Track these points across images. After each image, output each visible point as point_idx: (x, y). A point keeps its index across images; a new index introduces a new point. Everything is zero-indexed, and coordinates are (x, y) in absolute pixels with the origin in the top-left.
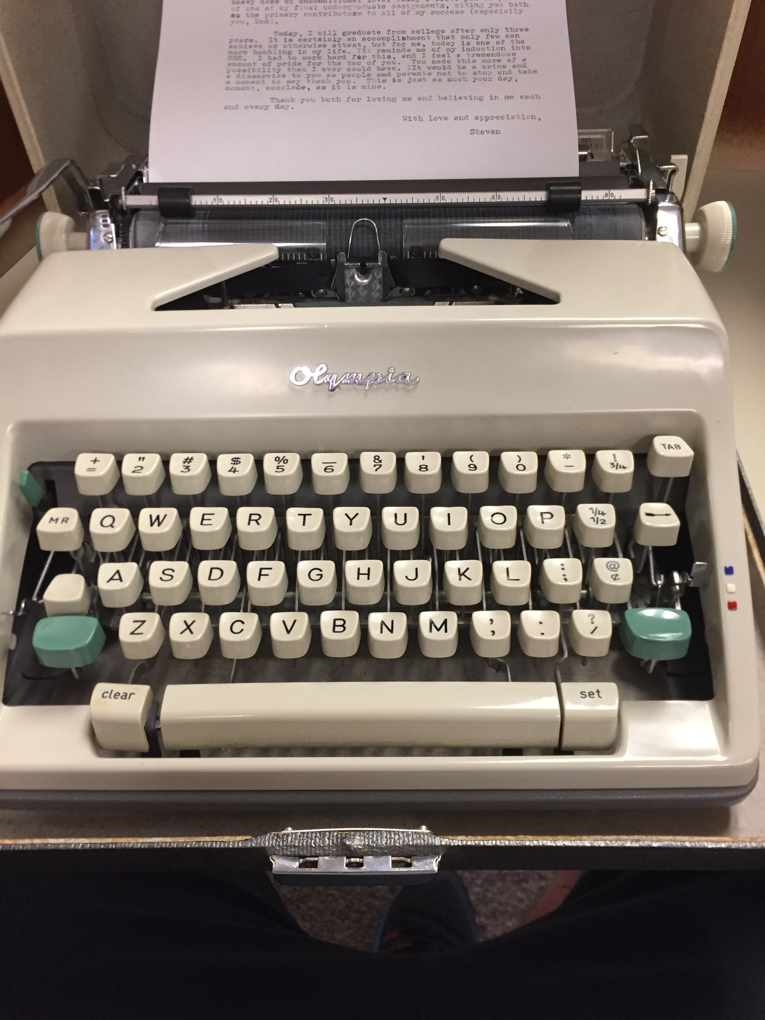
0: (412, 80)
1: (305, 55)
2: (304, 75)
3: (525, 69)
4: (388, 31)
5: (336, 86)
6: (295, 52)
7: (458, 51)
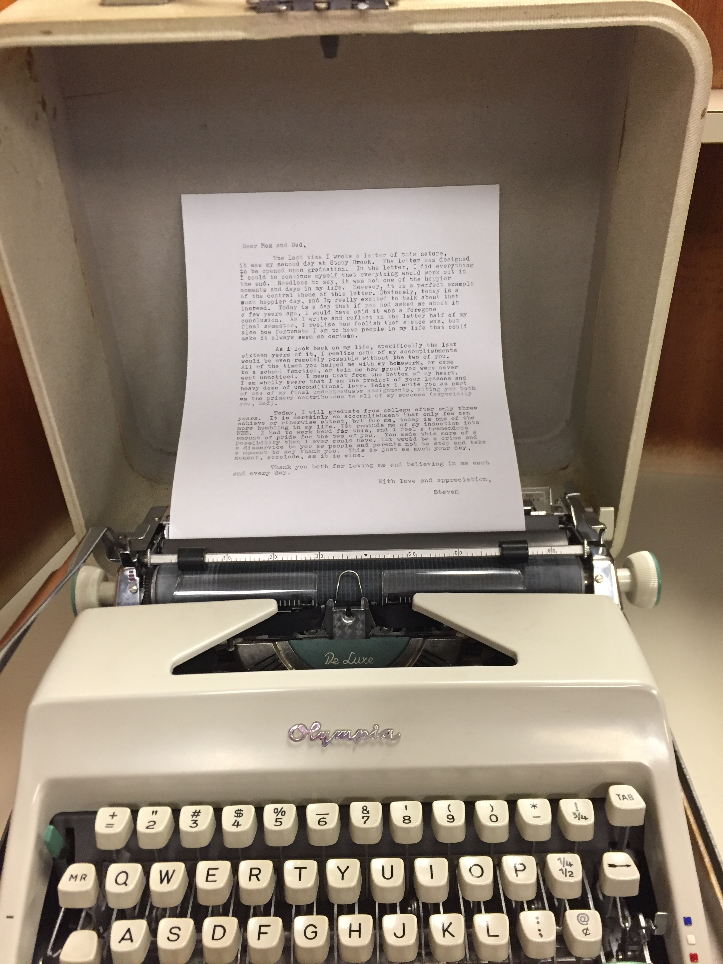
0: (385, 450)
1: (299, 430)
2: (298, 446)
3: (476, 440)
4: (365, 410)
5: (324, 455)
6: (291, 428)
7: (422, 425)
